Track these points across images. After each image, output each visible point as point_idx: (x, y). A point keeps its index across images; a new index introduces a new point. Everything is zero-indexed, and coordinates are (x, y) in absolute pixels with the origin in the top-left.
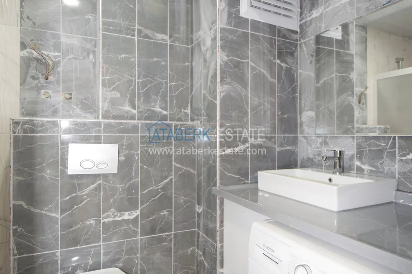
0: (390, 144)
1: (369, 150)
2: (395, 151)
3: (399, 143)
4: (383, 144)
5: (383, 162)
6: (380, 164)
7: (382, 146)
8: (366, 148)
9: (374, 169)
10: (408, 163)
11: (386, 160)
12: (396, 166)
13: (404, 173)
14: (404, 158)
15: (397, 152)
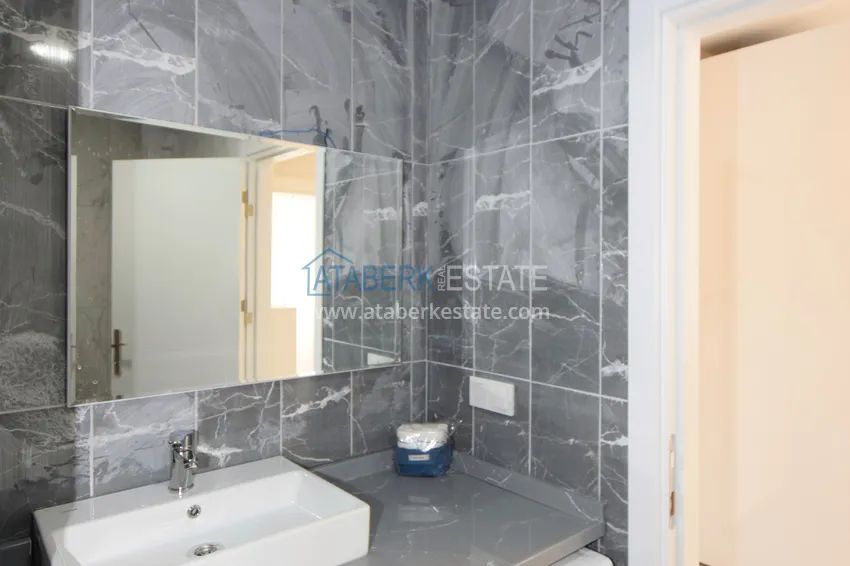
0: (269, 394)
1: (229, 415)
2: (278, 406)
3: (284, 390)
4: (257, 398)
5: (257, 432)
6: (253, 436)
7: (256, 400)
8: (223, 411)
9: (239, 451)
10: (298, 422)
11: (263, 426)
12: (280, 433)
13: (293, 440)
14: (292, 415)
15: (282, 406)
